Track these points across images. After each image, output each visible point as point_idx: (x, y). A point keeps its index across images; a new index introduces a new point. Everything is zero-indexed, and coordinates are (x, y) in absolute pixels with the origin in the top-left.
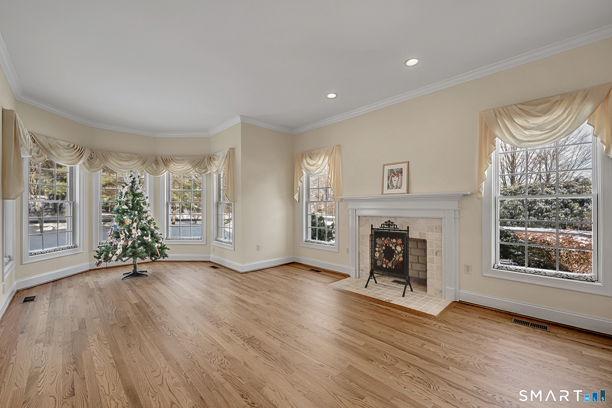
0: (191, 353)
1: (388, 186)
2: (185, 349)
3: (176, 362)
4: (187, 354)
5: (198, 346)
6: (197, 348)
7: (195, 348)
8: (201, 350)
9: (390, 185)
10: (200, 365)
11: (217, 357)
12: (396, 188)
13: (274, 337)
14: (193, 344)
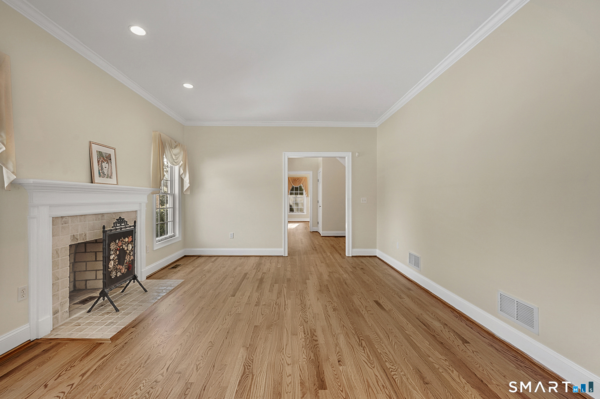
0: (346, 317)
1: (99, 173)
2: (350, 321)
3: (358, 315)
4: (349, 316)
5: (340, 319)
6: (341, 318)
7: (342, 319)
8: (339, 316)
9: (101, 171)
10: (343, 308)
11: (331, 308)
12: (107, 178)
13: (285, 305)
14: (343, 322)
